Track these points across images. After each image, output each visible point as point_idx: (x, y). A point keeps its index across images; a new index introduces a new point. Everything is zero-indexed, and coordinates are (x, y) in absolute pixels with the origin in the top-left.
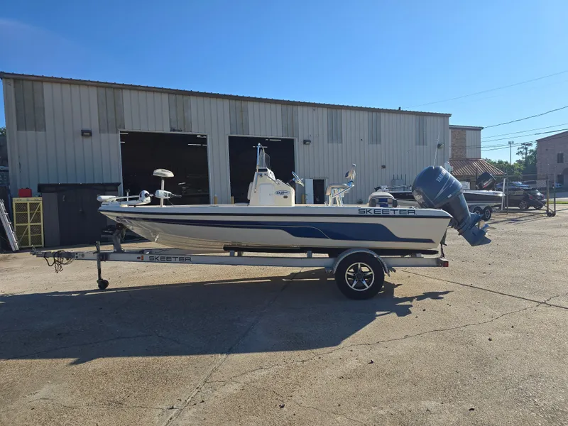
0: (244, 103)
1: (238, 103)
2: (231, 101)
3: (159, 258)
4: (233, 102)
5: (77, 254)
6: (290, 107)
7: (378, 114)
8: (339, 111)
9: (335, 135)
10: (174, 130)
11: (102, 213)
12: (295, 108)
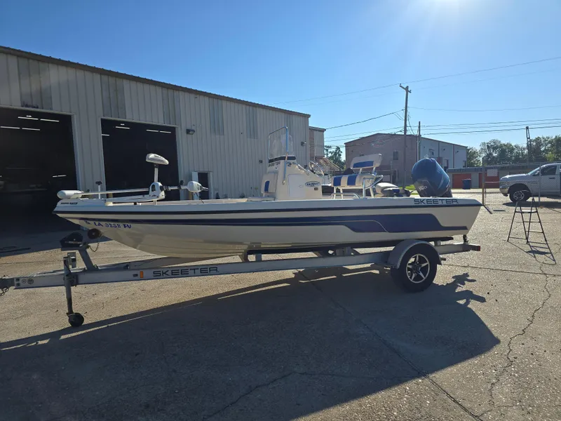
0: (119, 81)
1: (112, 80)
2: (103, 76)
3: (169, 273)
4: (105, 78)
5: (18, 279)
6: (170, 92)
7: (254, 108)
8: (220, 101)
9: (217, 127)
10: (27, 106)
11: (59, 215)
12: (176, 93)
